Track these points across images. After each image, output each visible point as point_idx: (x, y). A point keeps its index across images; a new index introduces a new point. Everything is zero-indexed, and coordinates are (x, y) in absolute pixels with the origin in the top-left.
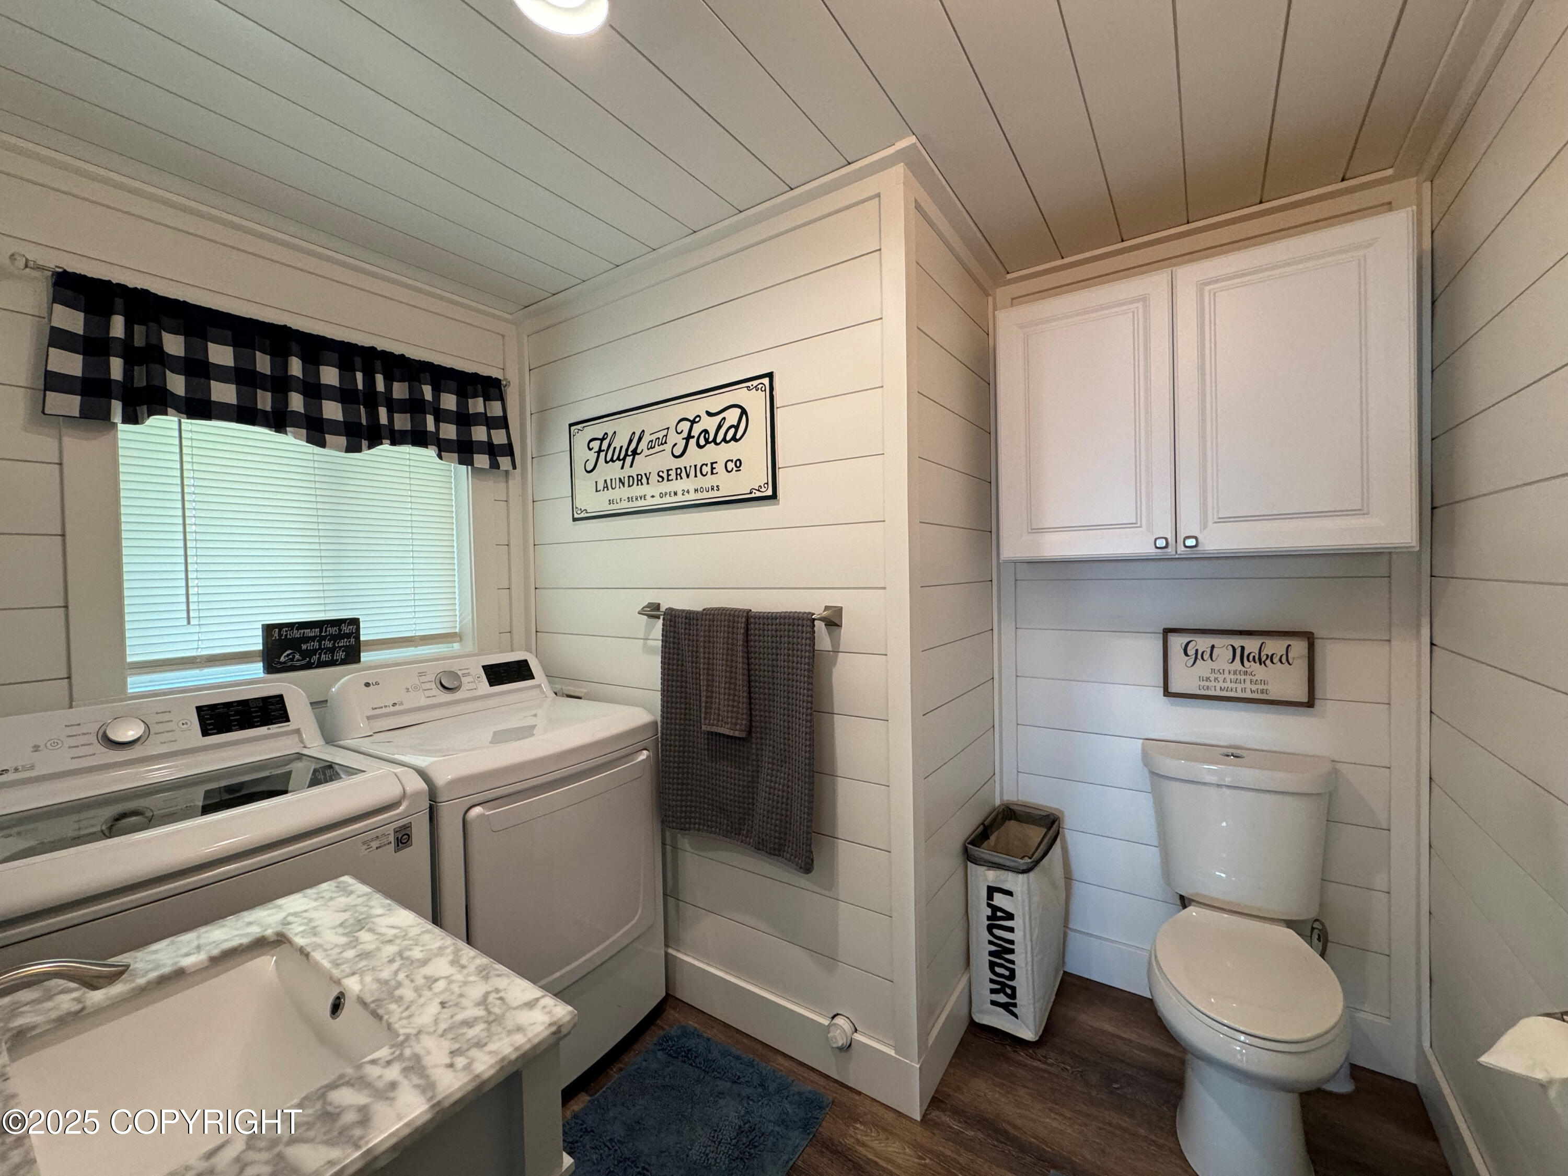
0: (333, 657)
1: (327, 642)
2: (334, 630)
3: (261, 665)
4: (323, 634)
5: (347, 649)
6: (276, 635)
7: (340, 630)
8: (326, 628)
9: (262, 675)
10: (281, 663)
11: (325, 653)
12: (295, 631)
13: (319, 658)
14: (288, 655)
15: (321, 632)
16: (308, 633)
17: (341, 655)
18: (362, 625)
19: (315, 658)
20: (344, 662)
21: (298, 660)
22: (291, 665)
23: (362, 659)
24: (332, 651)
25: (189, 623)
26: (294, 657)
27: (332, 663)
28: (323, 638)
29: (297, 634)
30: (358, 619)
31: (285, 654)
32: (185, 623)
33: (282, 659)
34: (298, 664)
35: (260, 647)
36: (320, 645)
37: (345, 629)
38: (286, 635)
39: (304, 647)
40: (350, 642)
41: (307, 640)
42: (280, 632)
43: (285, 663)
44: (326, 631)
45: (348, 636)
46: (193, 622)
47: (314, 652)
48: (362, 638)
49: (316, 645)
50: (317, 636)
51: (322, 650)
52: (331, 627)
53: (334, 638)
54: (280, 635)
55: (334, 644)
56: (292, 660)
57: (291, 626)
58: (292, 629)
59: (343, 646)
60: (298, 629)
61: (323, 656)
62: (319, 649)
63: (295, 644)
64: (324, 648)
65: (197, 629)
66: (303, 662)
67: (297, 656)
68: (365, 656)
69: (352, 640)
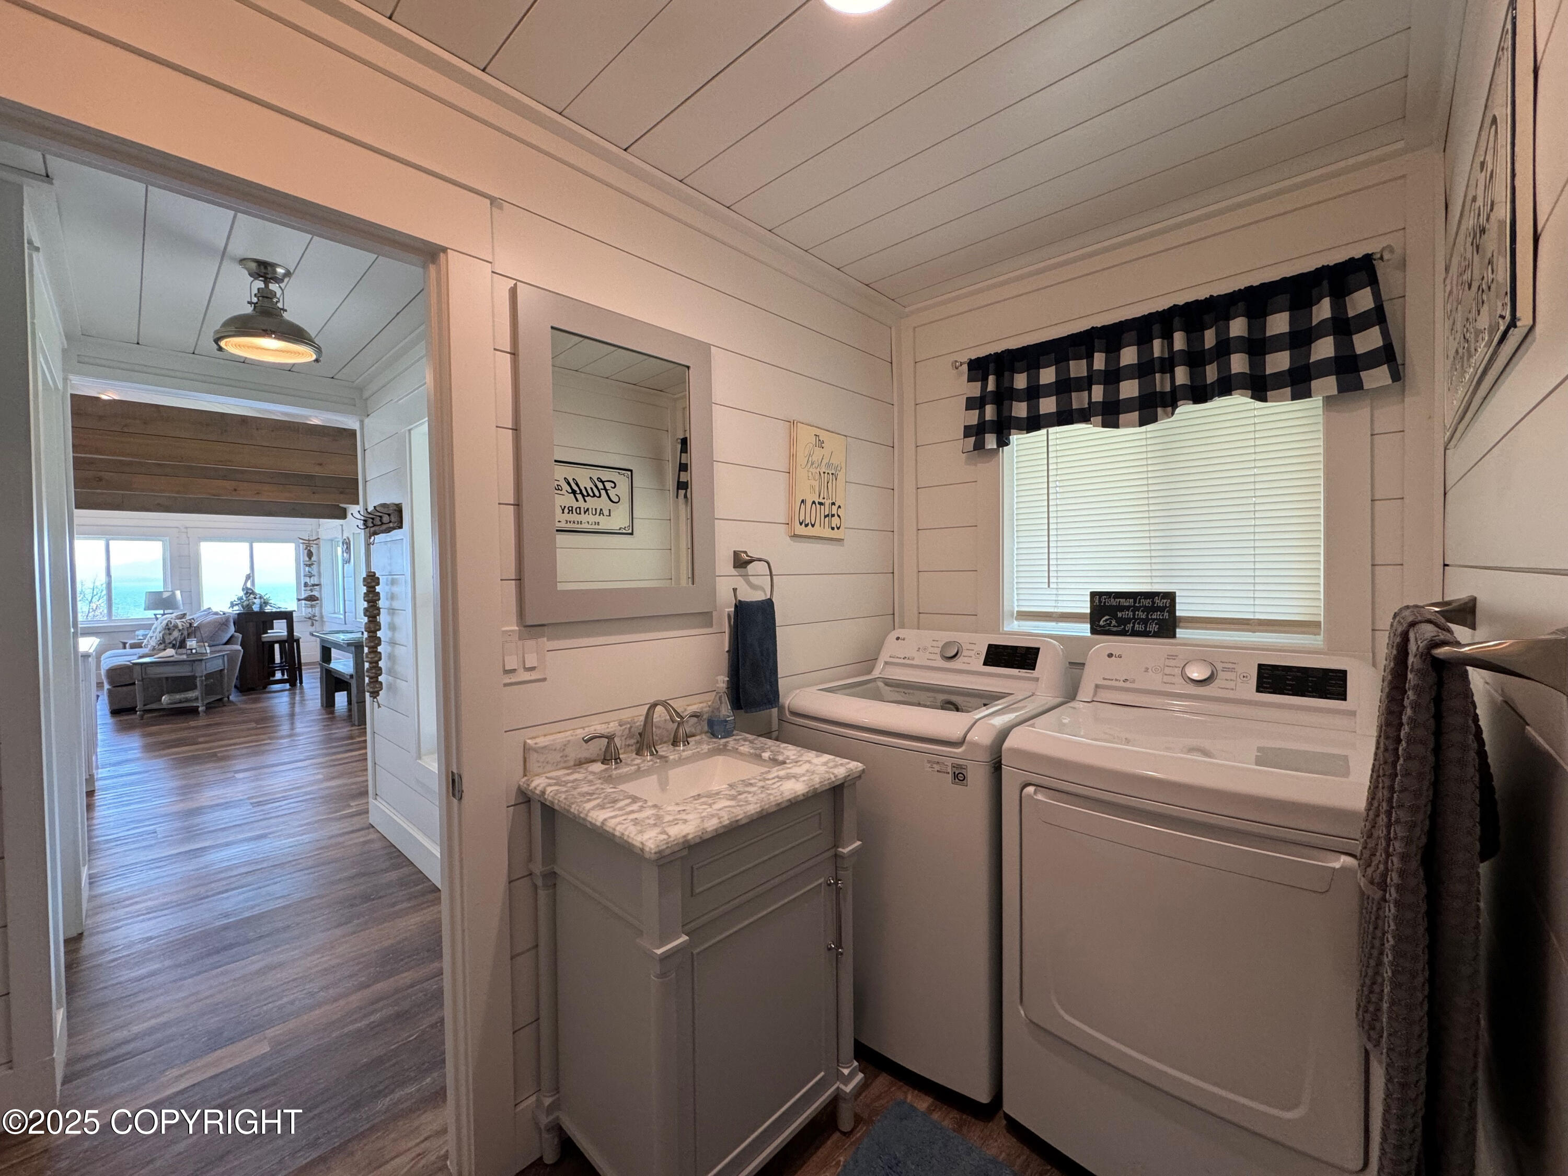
0: (1146, 628)
1: (1140, 613)
2: (1147, 602)
3: (1088, 626)
4: (1137, 605)
5: (1160, 622)
6: (1097, 601)
7: (1153, 603)
8: (1140, 599)
9: (1089, 634)
10: (1101, 626)
11: (1139, 624)
12: (1112, 600)
13: (1133, 627)
14: (1106, 620)
15: (1135, 602)
16: (1124, 602)
17: (1154, 627)
18: (1178, 600)
19: (1129, 627)
20: (1156, 635)
21: (1114, 626)
22: (1109, 630)
23: (1177, 636)
24: (1145, 622)
25: (1049, 586)
26: (1111, 622)
27: (1145, 634)
28: (1136, 609)
29: (1113, 602)
30: (1175, 593)
31: (1104, 619)
32: (1047, 586)
33: (1102, 623)
34: (1115, 629)
35: (1088, 611)
36: (1134, 615)
37: (1159, 602)
38: (1105, 603)
39: (1120, 615)
40: (1163, 615)
41: (1122, 608)
42: (1100, 598)
43: (1103, 626)
44: (1139, 603)
45: (1161, 609)
46: (1051, 586)
47: (1128, 621)
48: (1178, 614)
49: (1131, 614)
50: (1131, 606)
51: (1136, 620)
52: (1145, 599)
53: (1148, 610)
54: (1100, 602)
55: (1147, 615)
56: (1109, 625)
57: (1109, 594)
58: (1110, 597)
59: (1157, 619)
60: (1114, 598)
61: (1137, 626)
62: (1132, 619)
63: (1112, 611)
64: (1138, 619)
65: (1055, 592)
66: (1119, 629)
67: (1114, 622)
68: (1180, 632)
69: (1166, 614)
